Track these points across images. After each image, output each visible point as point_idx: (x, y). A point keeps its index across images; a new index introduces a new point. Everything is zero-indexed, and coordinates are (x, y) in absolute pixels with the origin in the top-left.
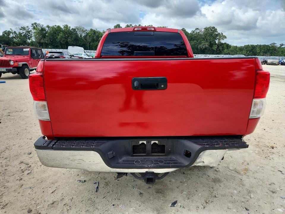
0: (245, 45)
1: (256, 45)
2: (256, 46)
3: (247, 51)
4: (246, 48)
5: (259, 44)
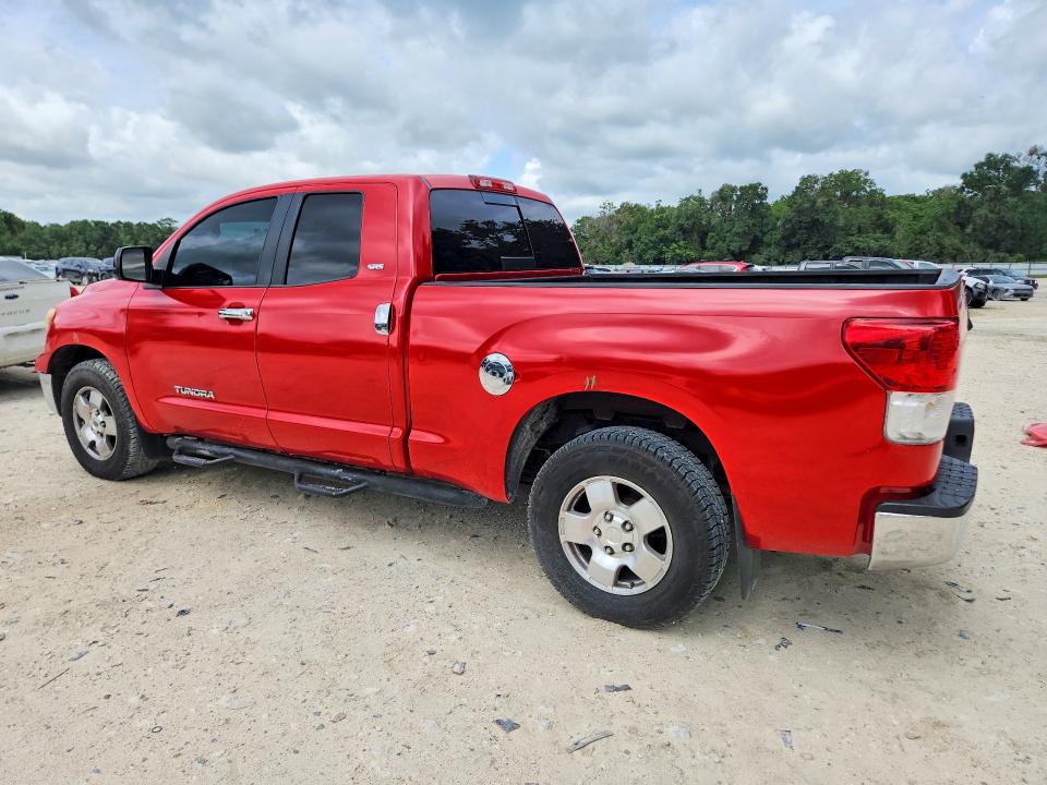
0: (73, 223)
1: (115, 221)
2: (113, 224)
3: (88, 244)
4: (79, 233)
5: (123, 221)
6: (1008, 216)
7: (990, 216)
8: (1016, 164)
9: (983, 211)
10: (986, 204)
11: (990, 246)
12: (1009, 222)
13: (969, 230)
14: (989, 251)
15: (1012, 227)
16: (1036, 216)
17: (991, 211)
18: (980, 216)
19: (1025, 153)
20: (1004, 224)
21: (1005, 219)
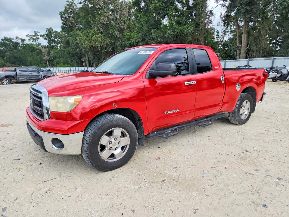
6: (16, 55)
7: (11, 55)
8: (13, 41)
9: (8, 53)
10: (8, 52)
11: (13, 63)
12: (16, 57)
13: (5, 58)
14: (13, 65)
15: (17, 58)
16: (23, 55)
17: (11, 54)
18: (8, 55)
19: (15, 38)
20: (15, 58)
21: (15, 56)
